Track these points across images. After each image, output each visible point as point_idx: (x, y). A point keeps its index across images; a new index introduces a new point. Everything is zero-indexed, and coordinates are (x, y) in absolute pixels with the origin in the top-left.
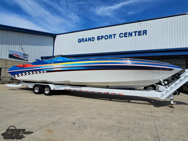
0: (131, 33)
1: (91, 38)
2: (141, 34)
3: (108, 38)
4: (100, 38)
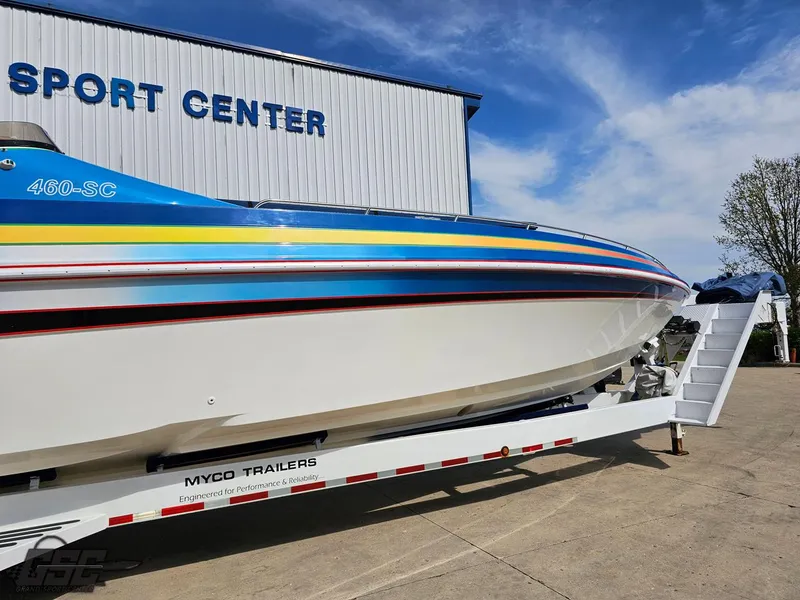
0: (250, 108)
2: (297, 125)
3: (108, 97)
4: (39, 79)
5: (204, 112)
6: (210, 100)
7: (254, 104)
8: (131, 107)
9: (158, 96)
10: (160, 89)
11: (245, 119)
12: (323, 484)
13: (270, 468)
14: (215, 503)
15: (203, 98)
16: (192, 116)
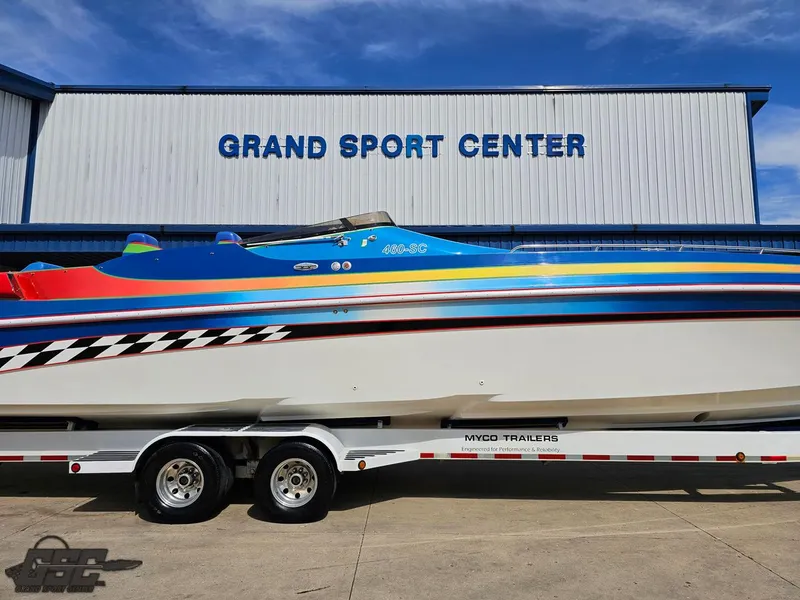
1: (301, 138)
2: (558, 150)
3: (404, 151)
4: (359, 144)
5: (476, 150)
6: (481, 141)
7: (518, 137)
8: (420, 156)
9: (440, 143)
10: (441, 138)
11: (510, 151)
12: (563, 456)
13: (522, 438)
14: (485, 455)
15: (474, 139)
16: (466, 156)
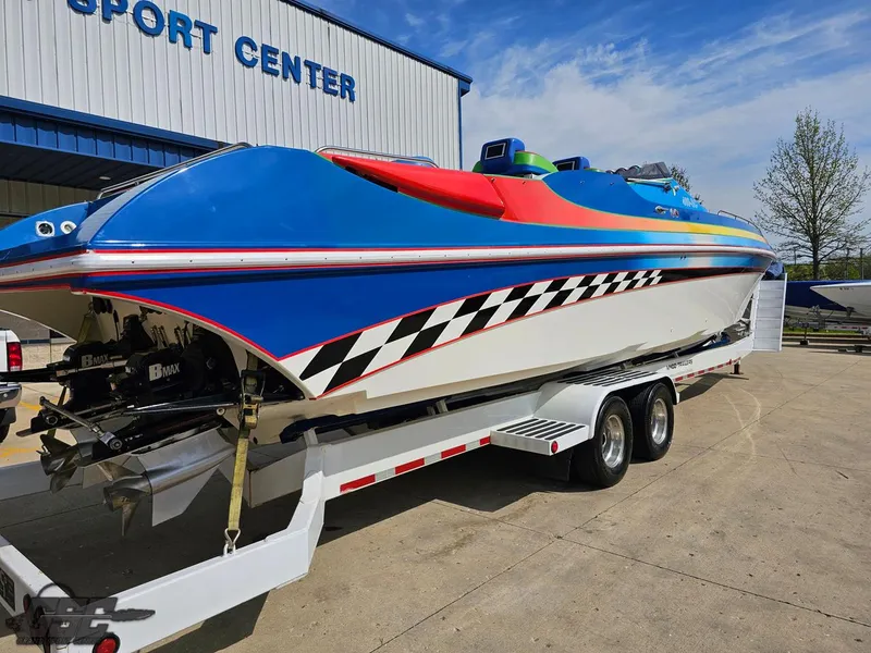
0: (294, 63)
2: (333, 88)
3: (166, 31)
5: (255, 61)
6: (259, 50)
7: (297, 59)
8: (188, 46)
9: (212, 37)
10: (214, 30)
11: (290, 75)
15: (253, 47)
16: (244, 64)
